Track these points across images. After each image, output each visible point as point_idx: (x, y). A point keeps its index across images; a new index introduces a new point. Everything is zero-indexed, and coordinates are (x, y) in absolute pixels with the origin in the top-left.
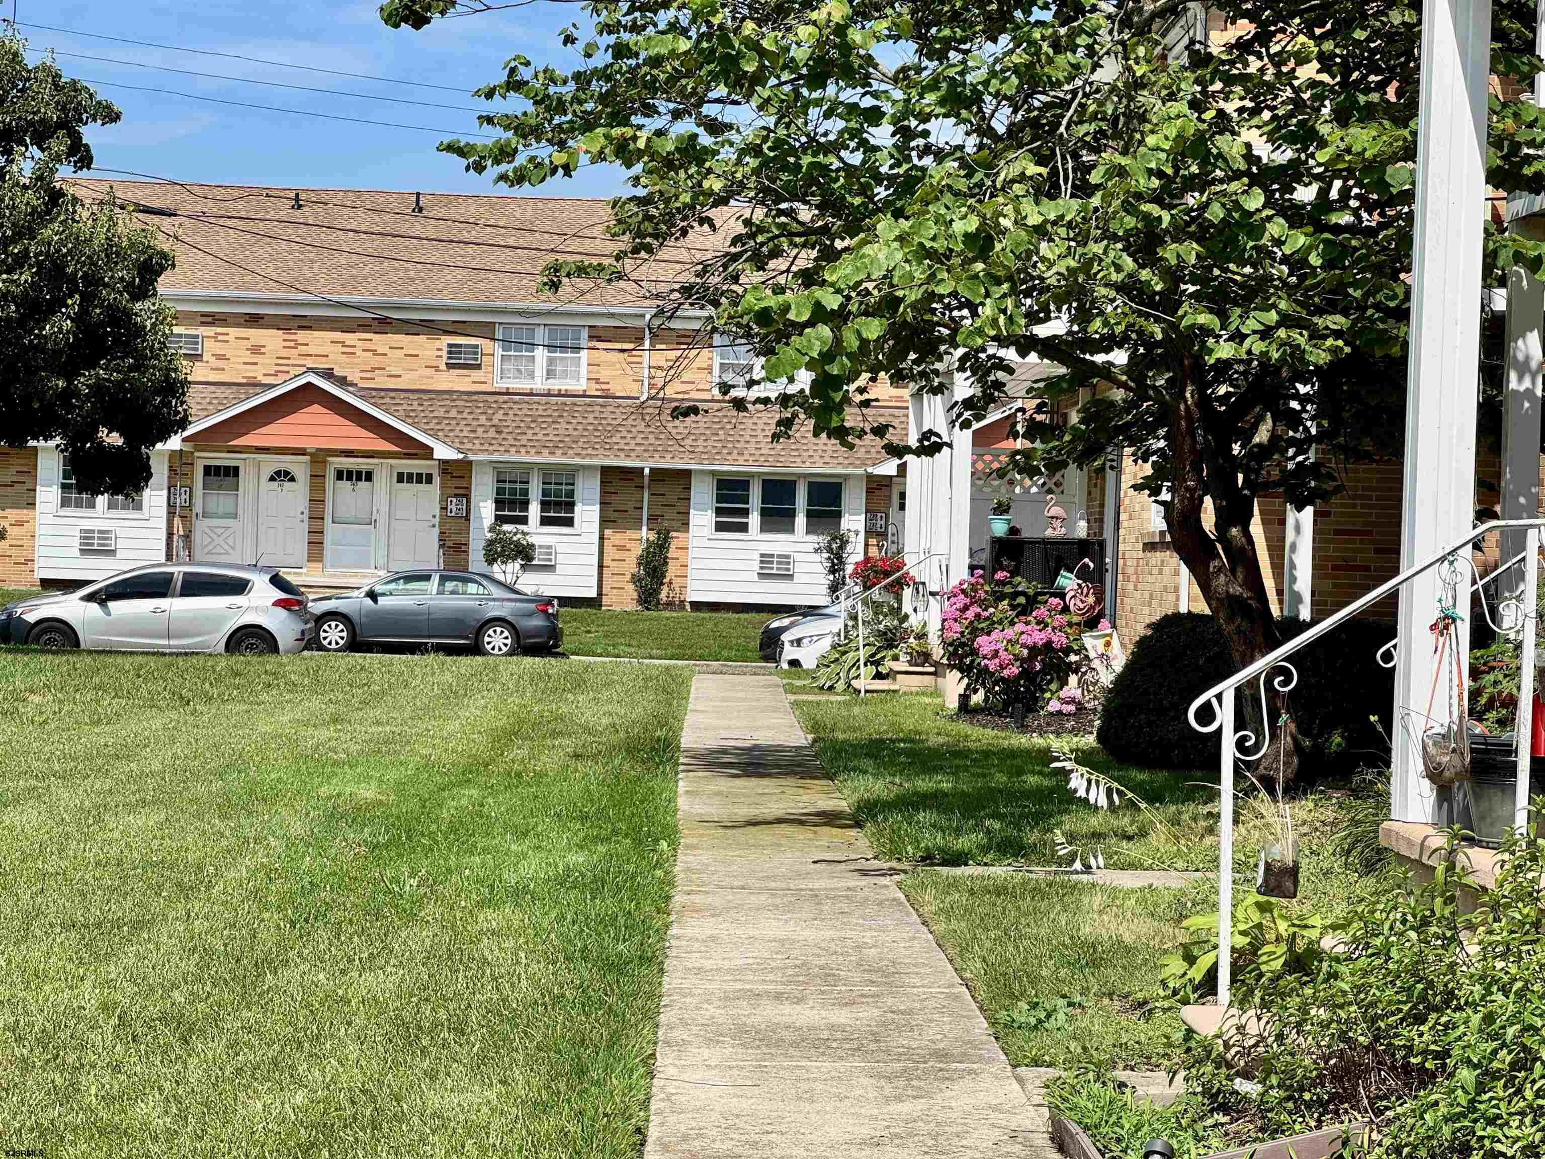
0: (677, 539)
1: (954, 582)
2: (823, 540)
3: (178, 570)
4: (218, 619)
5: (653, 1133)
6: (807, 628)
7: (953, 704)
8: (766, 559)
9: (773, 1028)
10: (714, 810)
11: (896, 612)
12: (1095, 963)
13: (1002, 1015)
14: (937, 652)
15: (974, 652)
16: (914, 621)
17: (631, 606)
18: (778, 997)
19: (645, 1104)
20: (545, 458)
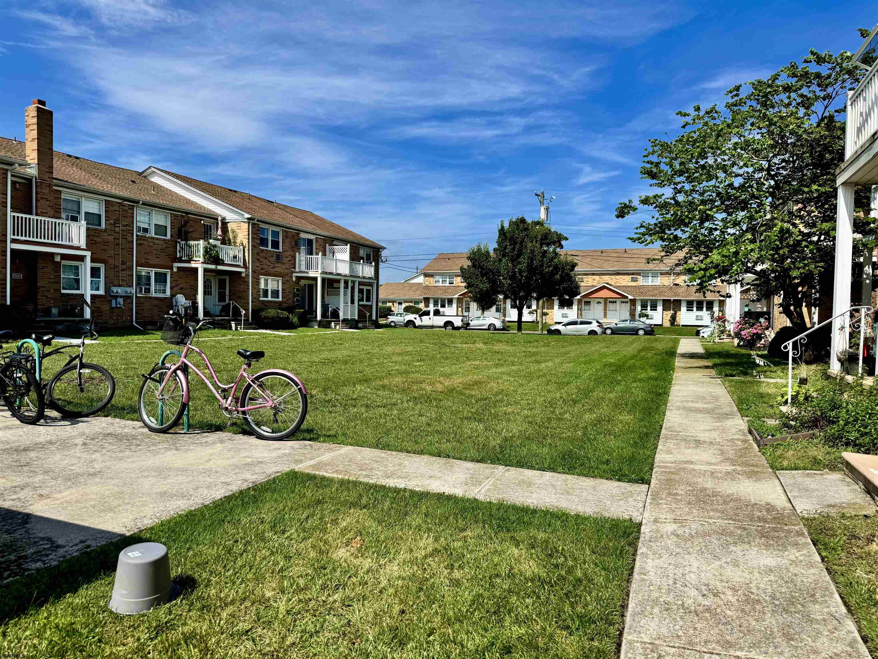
0: (678, 313)
1: (736, 320)
2: (709, 312)
3: (579, 320)
4: (587, 329)
5: (664, 426)
6: (705, 330)
7: (736, 345)
8: (697, 316)
9: (691, 407)
10: (683, 365)
11: (724, 326)
12: (762, 397)
13: (740, 407)
14: (733, 334)
15: (741, 335)
16: (728, 328)
17: (669, 326)
18: (693, 402)
19: (663, 421)
20: (651, 298)
